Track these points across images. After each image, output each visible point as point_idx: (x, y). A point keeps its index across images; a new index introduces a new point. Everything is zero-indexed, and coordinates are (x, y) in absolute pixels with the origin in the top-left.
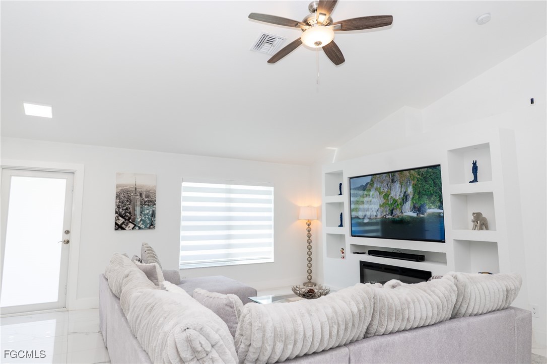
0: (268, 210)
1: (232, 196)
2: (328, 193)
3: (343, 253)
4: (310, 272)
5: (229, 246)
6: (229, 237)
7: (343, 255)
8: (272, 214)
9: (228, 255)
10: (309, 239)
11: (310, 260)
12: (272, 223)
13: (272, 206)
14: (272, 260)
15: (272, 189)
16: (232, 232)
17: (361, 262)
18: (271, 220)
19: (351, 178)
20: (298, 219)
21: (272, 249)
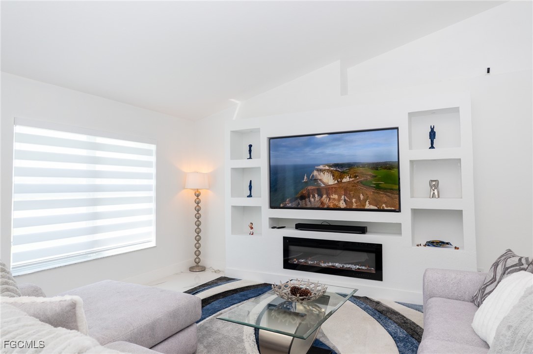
0: (147, 176)
1: (99, 154)
2: (234, 156)
3: (252, 228)
4: (198, 254)
5: (95, 230)
6: (95, 216)
7: (252, 230)
8: (153, 182)
9: (94, 243)
10: (198, 213)
11: (198, 239)
12: (153, 194)
13: (153, 171)
14: (153, 244)
15: (153, 147)
16: (99, 209)
17: (285, 239)
18: (151, 190)
19: (270, 139)
20: (184, 188)
21: (152, 229)
